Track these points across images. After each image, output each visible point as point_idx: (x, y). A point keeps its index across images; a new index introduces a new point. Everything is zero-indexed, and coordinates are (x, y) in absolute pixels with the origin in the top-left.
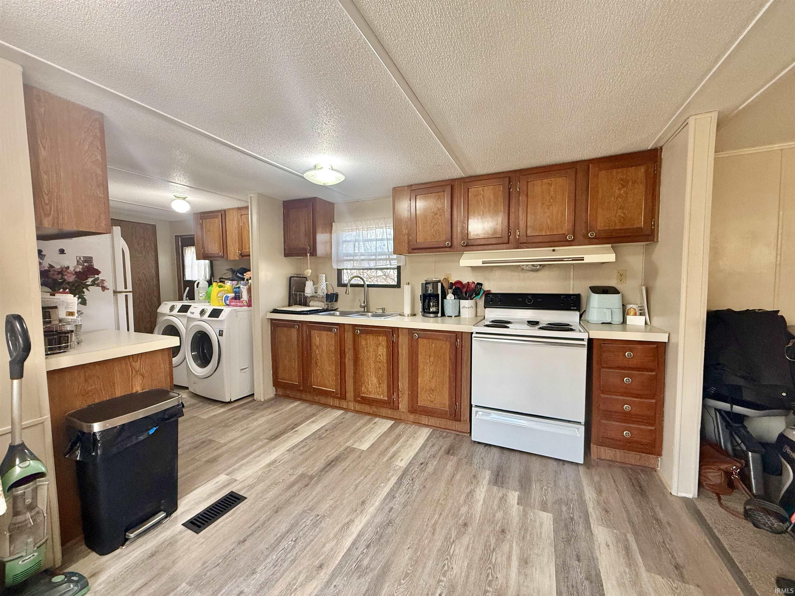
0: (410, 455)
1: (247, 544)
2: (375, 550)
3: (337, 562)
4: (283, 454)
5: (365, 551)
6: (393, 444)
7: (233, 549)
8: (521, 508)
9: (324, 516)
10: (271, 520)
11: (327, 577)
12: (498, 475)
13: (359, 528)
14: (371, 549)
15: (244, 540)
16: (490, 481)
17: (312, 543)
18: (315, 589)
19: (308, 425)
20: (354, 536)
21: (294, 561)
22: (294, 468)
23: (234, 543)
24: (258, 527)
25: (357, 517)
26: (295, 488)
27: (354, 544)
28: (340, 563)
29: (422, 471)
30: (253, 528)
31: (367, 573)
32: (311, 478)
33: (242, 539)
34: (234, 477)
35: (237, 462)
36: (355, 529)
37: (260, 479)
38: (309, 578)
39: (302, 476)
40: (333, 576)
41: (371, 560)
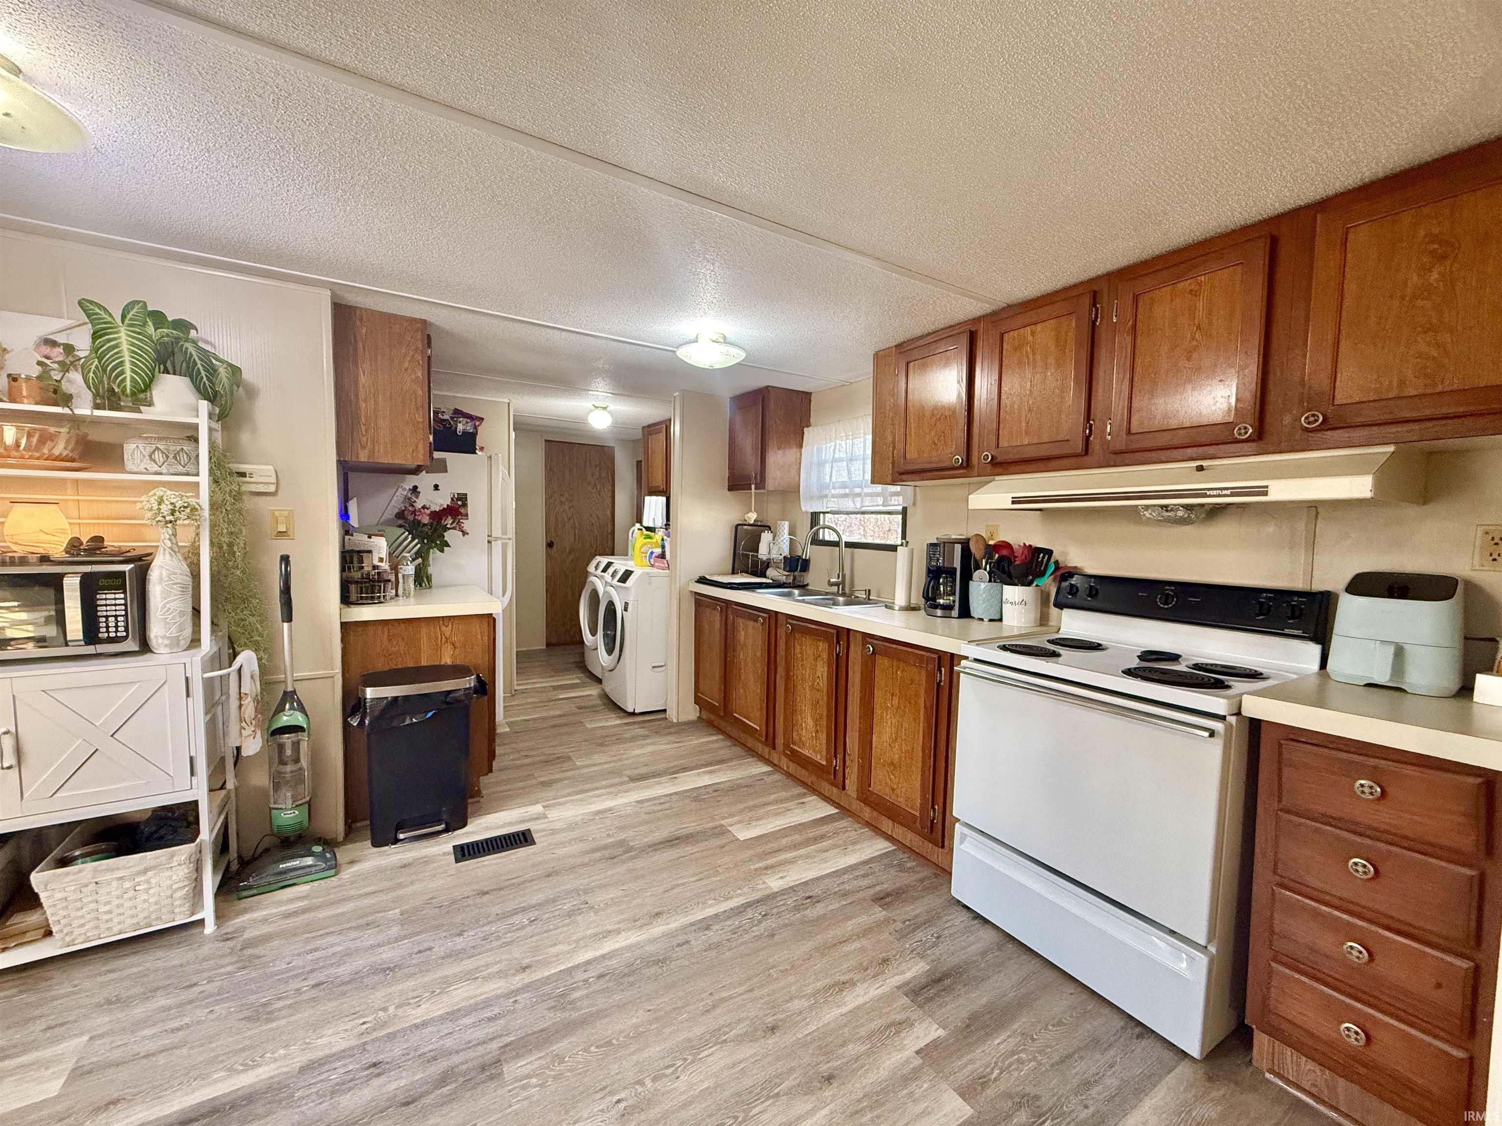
0: (803, 876)
1: (486, 898)
2: (605, 986)
3: (546, 974)
4: (626, 805)
5: (591, 980)
6: (795, 846)
7: (468, 897)
8: (918, 1061)
9: (592, 908)
10: (535, 882)
11: (519, 985)
12: (939, 980)
13: (618, 946)
14: (602, 981)
15: (487, 893)
16: (907, 983)
17: (545, 935)
18: (494, 990)
19: (699, 774)
20: (599, 953)
21: (507, 944)
22: (621, 828)
23: (474, 891)
24: (513, 885)
25: (630, 929)
26: (598, 855)
27: (588, 963)
28: (548, 978)
29: (797, 908)
30: (507, 883)
31: (563, 1009)
32: (630, 850)
33: (485, 890)
34: (547, 813)
35: (569, 795)
36: (608, 946)
37: (571, 827)
38: (502, 974)
39: (622, 843)
40: (526, 988)
41: (587, 996)
